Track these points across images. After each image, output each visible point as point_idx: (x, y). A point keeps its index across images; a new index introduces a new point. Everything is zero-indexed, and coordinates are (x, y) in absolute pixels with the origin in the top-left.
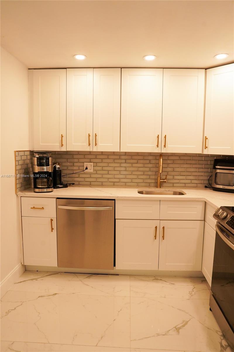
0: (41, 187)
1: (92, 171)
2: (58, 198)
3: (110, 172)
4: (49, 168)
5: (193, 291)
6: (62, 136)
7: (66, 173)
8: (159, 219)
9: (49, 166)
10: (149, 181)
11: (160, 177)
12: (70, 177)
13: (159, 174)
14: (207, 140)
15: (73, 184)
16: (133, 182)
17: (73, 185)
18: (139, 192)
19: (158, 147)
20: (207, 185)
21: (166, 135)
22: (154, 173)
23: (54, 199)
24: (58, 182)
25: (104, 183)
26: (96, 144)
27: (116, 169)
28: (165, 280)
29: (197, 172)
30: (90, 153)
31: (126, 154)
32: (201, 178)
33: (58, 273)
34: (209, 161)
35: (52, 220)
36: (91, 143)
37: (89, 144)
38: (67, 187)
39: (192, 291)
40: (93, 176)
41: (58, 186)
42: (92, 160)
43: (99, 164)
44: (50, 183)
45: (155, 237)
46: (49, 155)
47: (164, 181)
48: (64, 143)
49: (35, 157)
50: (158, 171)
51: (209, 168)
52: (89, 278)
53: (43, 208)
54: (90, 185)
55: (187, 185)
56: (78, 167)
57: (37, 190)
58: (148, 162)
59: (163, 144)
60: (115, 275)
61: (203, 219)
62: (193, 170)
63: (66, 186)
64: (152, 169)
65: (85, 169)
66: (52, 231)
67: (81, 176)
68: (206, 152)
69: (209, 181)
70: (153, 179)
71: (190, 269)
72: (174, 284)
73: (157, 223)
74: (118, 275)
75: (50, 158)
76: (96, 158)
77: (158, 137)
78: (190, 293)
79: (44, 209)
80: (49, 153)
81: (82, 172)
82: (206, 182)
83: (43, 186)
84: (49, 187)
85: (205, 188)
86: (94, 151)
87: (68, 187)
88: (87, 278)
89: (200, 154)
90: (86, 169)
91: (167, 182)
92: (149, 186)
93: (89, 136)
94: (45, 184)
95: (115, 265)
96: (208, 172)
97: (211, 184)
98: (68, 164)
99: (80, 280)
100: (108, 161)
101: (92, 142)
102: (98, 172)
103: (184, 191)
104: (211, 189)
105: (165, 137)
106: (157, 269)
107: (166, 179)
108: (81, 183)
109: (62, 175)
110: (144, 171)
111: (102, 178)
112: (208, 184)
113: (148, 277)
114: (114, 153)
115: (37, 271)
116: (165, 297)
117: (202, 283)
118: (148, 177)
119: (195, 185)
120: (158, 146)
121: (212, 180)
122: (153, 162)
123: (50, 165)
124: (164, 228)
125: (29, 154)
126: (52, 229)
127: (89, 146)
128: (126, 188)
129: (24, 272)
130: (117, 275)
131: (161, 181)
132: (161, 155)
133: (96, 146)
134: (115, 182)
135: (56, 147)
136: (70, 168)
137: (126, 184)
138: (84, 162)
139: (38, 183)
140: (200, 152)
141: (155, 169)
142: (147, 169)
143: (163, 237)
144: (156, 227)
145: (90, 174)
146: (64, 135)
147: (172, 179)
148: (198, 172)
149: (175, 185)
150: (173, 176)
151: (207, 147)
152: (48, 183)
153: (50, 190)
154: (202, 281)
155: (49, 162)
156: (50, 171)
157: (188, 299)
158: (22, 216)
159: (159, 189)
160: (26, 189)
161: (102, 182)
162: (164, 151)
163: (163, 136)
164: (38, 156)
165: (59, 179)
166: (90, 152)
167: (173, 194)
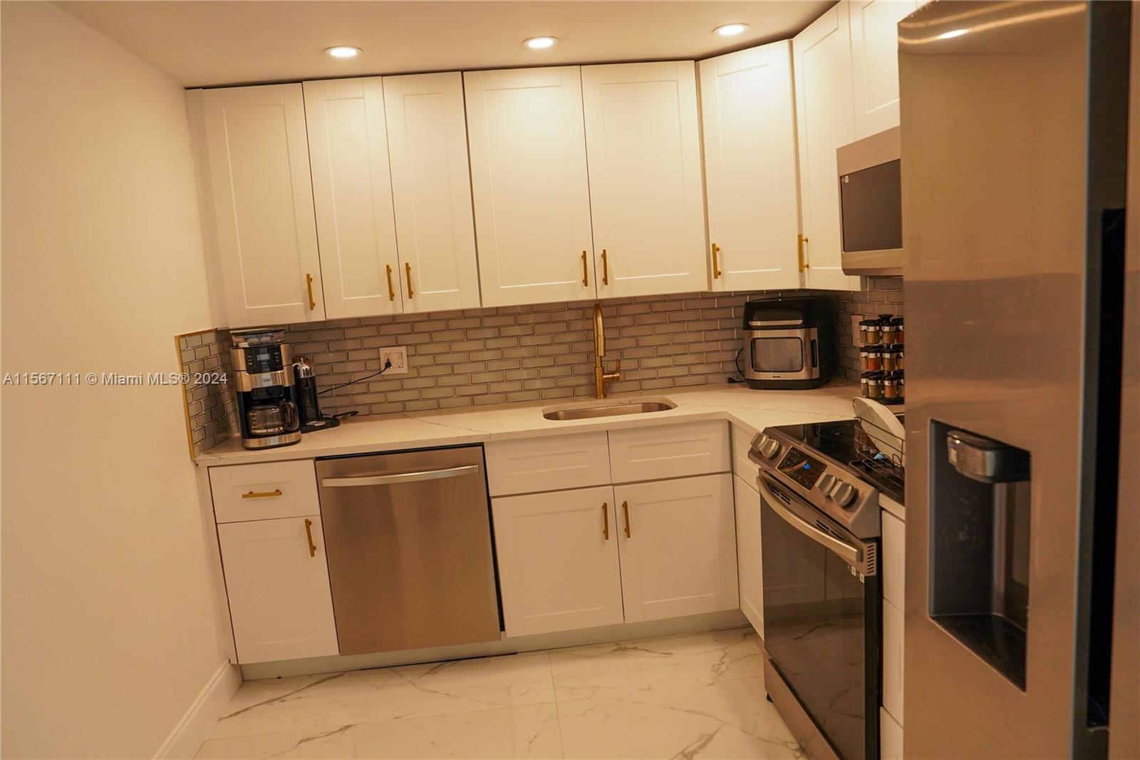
0: (265, 431)
1: (405, 370)
2: (318, 459)
3: (458, 369)
4: (282, 374)
5: (723, 663)
6: (309, 279)
7: (331, 385)
8: (610, 483)
9: (281, 369)
10: (572, 381)
11: (600, 368)
12: (341, 396)
13: (598, 359)
14: (718, 254)
15: (354, 414)
16: (525, 390)
17: (354, 417)
18: (548, 416)
19: (586, 285)
20: (733, 376)
21: (604, 251)
22: (583, 358)
23: (309, 461)
24: (310, 412)
25: (443, 403)
26: (411, 294)
27: (475, 356)
28: (647, 648)
29: (701, 342)
30: (393, 320)
31: (497, 312)
32: (716, 357)
33: (341, 675)
34: (733, 309)
35: (308, 523)
36: (396, 291)
37: (392, 296)
38: (338, 424)
39: (719, 663)
40: (409, 384)
41: (311, 423)
42: (402, 339)
43: (422, 350)
44: (288, 420)
45: (606, 532)
46: (278, 337)
47: (613, 378)
48: (317, 298)
49: (237, 347)
50: (596, 350)
51: (732, 329)
52: (436, 673)
53: (277, 491)
54: (403, 411)
55: (679, 381)
56: (363, 363)
57: (254, 443)
58: (563, 327)
59: (600, 276)
60: (508, 654)
61: (728, 469)
62: (690, 337)
63: (333, 422)
64: (577, 348)
65: (383, 367)
66: (313, 555)
67: (375, 387)
68: (718, 287)
69: (739, 363)
70: (584, 374)
71: (709, 608)
72: (670, 654)
73: (605, 495)
74: (516, 653)
75: (282, 347)
76: (413, 332)
77: (584, 256)
78: (715, 669)
79: (281, 494)
80: (276, 331)
81: (378, 378)
82: (731, 367)
83: (269, 431)
84: (288, 429)
85: (728, 384)
86: (405, 312)
87: (341, 425)
88: (427, 673)
89: (706, 293)
90: (386, 367)
91: (621, 378)
92: (574, 396)
93: (389, 271)
94: (277, 423)
95: (502, 628)
96: (734, 339)
97: (744, 371)
98: (331, 357)
99: (409, 682)
100: (448, 336)
101: (400, 288)
102: (425, 372)
103: (671, 398)
104: (744, 387)
105: (604, 255)
106: (621, 621)
107: (618, 370)
108: (376, 409)
109: (319, 390)
110: (555, 357)
111: (437, 386)
112: (734, 372)
113: (599, 647)
114: (463, 314)
115: (279, 678)
116: (649, 689)
117: (745, 639)
118: (567, 370)
119: (700, 379)
120: (585, 282)
121: (743, 361)
122: (579, 325)
123: (285, 368)
124: (625, 505)
125: (214, 340)
126: (313, 548)
127: (392, 300)
128: (507, 408)
129: (240, 687)
130: (511, 654)
131: (605, 379)
132: (598, 306)
133: (411, 297)
134: (474, 395)
135: (295, 314)
136: (337, 368)
137: (506, 398)
138: (378, 348)
139: (254, 421)
140: (704, 288)
141: (584, 347)
142: (564, 349)
143: (627, 530)
144: (605, 506)
145: (400, 378)
146: (315, 276)
147: (634, 370)
148: (706, 341)
149: (646, 384)
150: (639, 359)
151: (720, 273)
152: (283, 419)
153: (292, 437)
154: (745, 635)
155: (280, 359)
156: (287, 385)
157: (712, 684)
158: (216, 524)
159: (602, 400)
160: (218, 444)
161: (437, 399)
162: (604, 294)
163: (599, 253)
164: (245, 345)
165: (312, 403)
166: (394, 317)
167: (641, 409)
